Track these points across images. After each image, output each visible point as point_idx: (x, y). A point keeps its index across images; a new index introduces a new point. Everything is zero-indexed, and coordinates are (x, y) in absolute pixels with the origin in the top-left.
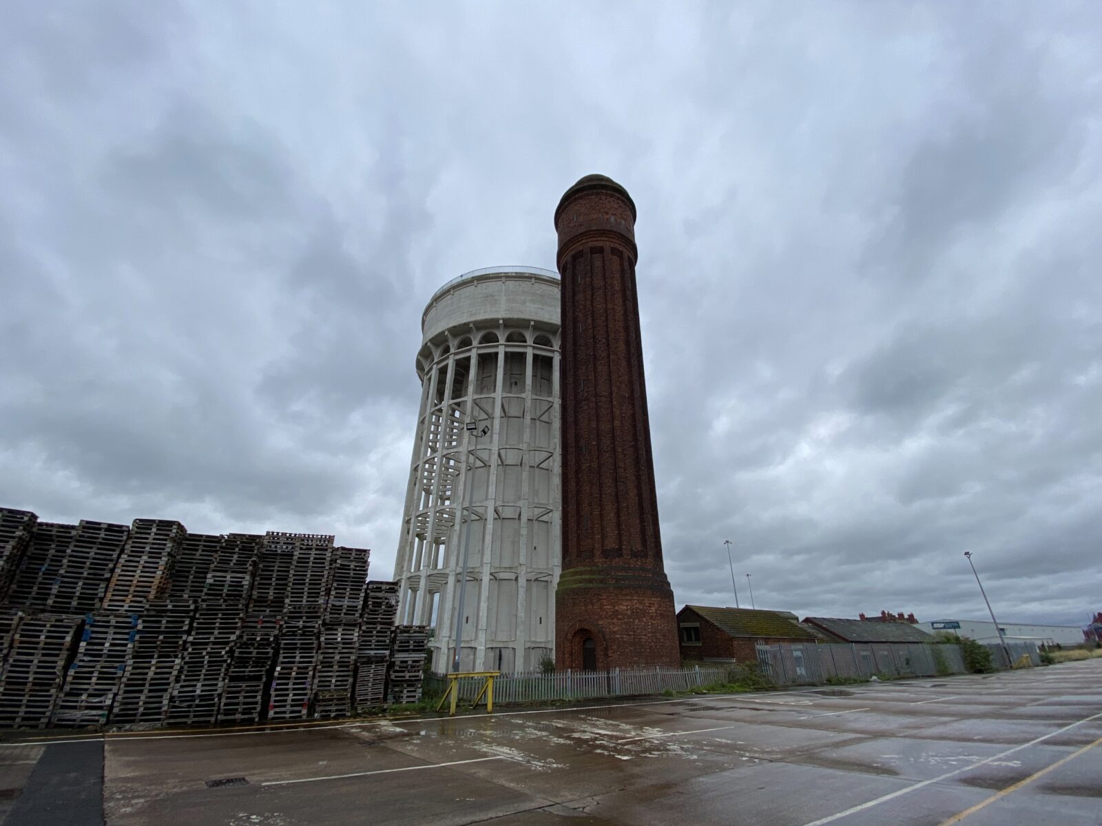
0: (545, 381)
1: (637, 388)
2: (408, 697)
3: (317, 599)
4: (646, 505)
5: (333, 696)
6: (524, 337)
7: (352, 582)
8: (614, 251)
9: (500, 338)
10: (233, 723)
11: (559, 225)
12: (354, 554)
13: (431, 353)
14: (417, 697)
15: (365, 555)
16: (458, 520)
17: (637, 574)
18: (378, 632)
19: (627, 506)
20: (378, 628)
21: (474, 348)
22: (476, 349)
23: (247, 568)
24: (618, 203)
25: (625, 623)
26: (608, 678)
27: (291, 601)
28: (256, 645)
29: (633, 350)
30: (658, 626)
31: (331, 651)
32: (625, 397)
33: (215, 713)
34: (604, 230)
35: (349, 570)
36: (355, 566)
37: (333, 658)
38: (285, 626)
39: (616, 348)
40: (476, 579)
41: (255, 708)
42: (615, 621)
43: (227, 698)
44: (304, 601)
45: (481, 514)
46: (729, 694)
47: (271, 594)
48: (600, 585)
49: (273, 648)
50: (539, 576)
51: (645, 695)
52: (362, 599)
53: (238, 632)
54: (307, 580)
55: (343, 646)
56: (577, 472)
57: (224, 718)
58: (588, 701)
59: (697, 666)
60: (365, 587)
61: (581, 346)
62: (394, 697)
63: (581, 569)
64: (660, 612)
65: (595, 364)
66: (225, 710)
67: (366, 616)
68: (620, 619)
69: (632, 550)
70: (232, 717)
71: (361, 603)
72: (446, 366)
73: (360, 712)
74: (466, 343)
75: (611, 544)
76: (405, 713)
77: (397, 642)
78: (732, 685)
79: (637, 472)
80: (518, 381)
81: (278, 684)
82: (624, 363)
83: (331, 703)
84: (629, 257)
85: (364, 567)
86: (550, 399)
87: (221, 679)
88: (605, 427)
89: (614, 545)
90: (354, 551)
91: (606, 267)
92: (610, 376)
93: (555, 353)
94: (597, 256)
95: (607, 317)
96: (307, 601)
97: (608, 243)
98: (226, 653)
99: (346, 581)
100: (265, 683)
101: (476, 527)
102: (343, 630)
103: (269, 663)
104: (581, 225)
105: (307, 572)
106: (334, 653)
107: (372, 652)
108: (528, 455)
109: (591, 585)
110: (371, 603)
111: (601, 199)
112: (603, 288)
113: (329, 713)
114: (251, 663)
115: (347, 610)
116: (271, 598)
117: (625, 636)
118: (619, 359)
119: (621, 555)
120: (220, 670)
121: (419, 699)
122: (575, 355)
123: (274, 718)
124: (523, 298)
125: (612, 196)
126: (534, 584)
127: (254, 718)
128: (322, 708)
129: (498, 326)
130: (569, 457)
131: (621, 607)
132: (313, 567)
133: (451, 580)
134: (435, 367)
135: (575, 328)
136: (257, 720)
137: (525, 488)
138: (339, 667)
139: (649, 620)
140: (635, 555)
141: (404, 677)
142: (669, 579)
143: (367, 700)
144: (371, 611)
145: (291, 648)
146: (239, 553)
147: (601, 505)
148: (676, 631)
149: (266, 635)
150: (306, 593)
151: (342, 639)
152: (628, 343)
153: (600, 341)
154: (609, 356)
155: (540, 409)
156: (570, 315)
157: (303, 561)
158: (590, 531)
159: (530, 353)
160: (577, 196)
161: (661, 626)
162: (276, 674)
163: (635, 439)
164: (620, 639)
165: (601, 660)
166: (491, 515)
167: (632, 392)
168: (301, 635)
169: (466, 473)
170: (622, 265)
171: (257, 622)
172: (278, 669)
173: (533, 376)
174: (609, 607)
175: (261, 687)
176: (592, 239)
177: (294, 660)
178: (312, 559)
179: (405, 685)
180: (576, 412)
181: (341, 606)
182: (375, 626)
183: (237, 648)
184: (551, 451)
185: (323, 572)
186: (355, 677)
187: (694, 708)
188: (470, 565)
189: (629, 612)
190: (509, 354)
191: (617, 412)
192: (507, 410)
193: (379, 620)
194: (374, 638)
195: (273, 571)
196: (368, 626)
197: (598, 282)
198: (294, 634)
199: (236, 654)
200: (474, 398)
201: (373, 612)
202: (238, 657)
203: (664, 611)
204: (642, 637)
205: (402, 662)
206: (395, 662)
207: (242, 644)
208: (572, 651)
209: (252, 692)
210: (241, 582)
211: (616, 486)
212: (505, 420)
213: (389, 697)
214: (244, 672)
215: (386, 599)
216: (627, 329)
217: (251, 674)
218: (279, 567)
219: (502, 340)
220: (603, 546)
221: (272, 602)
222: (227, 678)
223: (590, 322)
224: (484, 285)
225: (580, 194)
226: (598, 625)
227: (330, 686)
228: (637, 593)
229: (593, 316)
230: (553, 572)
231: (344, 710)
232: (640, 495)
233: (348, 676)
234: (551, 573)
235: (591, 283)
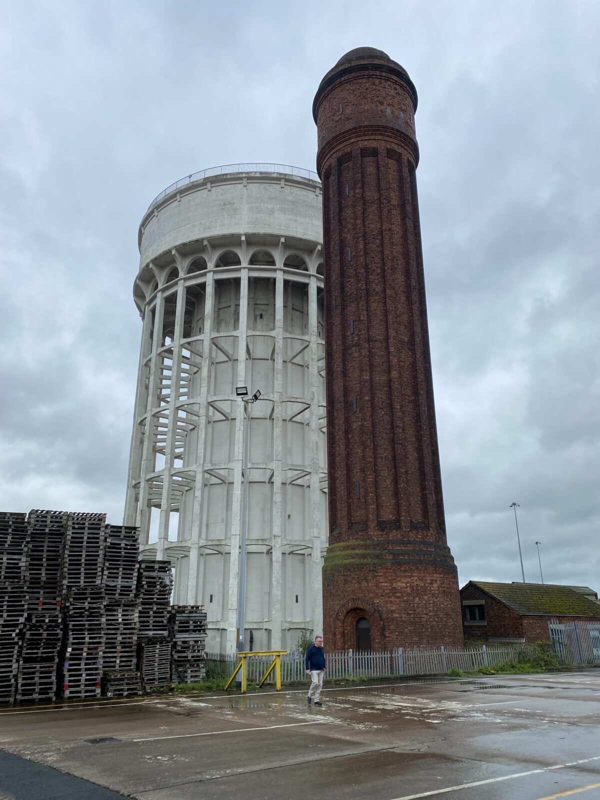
0: (298, 313)
1: (418, 329)
2: (192, 676)
3: (95, 580)
4: (428, 470)
5: (124, 675)
6: (271, 256)
7: (124, 561)
8: (391, 153)
9: (242, 260)
10: (32, 702)
11: (319, 116)
12: (123, 532)
13: (154, 276)
14: (201, 677)
15: (135, 533)
16: (198, 484)
17: (418, 549)
18: (154, 613)
19: (406, 472)
20: (155, 609)
21: (209, 272)
22: (212, 273)
23: (22, 550)
24: (395, 89)
25: (404, 601)
26: (391, 658)
27: (69, 582)
28: (45, 627)
29: (414, 283)
30: (440, 604)
31: (113, 632)
32: (404, 342)
33: (13, 693)
34: (378, 126)
35: (120, 548)
36: (126, 545)
37: (116, 638)
38: (71, 607)
39: (393, 280)
40: (220, 553)
41: (51, 688)
42: (393, 599)
43: (23, 679)
44: (82, 582)
45: (225, 476)
46: (520, 674)
47: (43, 575)
48: (376, 561)
49: (61, 630)
50: (295, 548)
51: (430, 675)
52: (135, 578)
53: (26, 615)
54: (83, 561)
55: (125, 627)
56: (347, 432)
57: (23, 698)
58: (372, 681)
59: (484, 646)
60: (137, 566)
61: (350, 277)
62: (179, 677)
63: (353, 542)
64: (443, 589)
65: (367, 301)
66: (22, 690)
67: (142, 596)
68: (397, 597)
69: (411, 522)
70: (30, 697)
71: (135, 582)
72: (175, 295)
73: (149, 691)
74: (198, 265)
75: (388, 515)
76: (193, 692)
77: (177, 622)
78: (523, 666)
79: (418, 432)
80: (264, 313)
81: (70, 665)
82: (403, 299)
83: (122, 682)
84: (409, 161)
85: (135, 545)
86: (306, 338)
87: (14, 661)
88: (380, 378)
89: (391, 516)
90: (123, 528)
91: (381, 174)
92: (387, 316)
93: (312, 277)
94: (369, 160)
95: (382, 240)
96: (85, 582)
97: (383, 144)
98: (17, 635)
99: (118, 561)
100: (58, 664)
101: (219, 491)
102: (123, 611)
103: (60, 644)
104: (348, 119)
105: (81, 552)
106: (116, 634)
107: (151, 633)
108: (280, 407)
109: (365, 561)
110: (145, 583)
111: (374, 84)
112: (377, 202)
113: (121, 692)
114: (42, 644)
115: (121, 591)
116: (44, 579)
117: (404, 615)
118: (397, 294)
119: (399, 528)
120: (12, 652)
121: (203, 679)
122: (343, 287)
123: (70, 698)
124: (270, 206)
125: (388, 79)
126: (289, 558)
127: (51, 698)
128: (114, 688)
129: (239, 244)
130: (335, 414)
131: (400, 584)
132: (87, 547)
133: (194, 554)
134: (159, 295)
135: (342, 252)
136: (54, 699)
137: (278, 447)
138: (123, 647)
139: (431, 599)
140: (414, 526)
141: (187, 657)
142: (452, 553)
143: (154, 679)
144: (146, 591)
145: (79, 629)
146: (13, 534)
147: (375, 471)
148: (459, 610)
149: (54, 617)
150: (83, 574)
151: (123, 620)
152: (407, 274)
153: (374, 271)
154: (385, 291)
155: (292, 349)
156: (335, 237)
157: (77, 541)
158: (363, 500)
159: (280, 277)
160: (343, 79)
161: (443, 604)
162: (68, 655)
163: (416, 394)
164: (399, 619)
165: (377, 641)
166: (237, 479)
167: (413, 335)
168: (88, 617)
169: (206, 428)
170: (400, 171)
171: (37, 604)
172: (69, 650)
173: (284, 307)
174: (386, 584)
175: (55, 667)
176: (363, 138)
177: (84, 641)
178: (85, 538)
179: (188, 666)
180: (344, 360)
181: (115, 586)
182: (151, 607)
183: (28, 630)
184: (309, 403)
185: (98, 552)
186: (139, 657)
187: (483, 687)
188: (212, 536)
189: (409, 590)
190: (252, 280)
191: (395, 361)
192: (251, 352)
193: (155, 600)
194: (152, 618)
195: (42, 551)
196: (144, 606)
197: (371, 194)
198: (81, 615)
199: (28, 636)
200: (213, 336)
201: (149, 593)
202: (29, 639)
203: (448, 588)
204: (423, 616)
205: (184, 642)
206: (177, 642)
207: (31, 627)
208: (344, 632)
209: (46, 674)
210: (18, 564)
211: (394, 449)
212: (250, 362)
213: (173, 677)
214: (37, 653)
215: (160, 578)
216: (406, 255)
217: (44, 655)
218: (48, 547)
219: (245, 263)
220: (378, 516)
221: (45, 583)
222: (21, 659)
223: (361, 247)
224: (219, 189)
225: (347, 77)
226: (373, 604)
227: (115, 667)
228: (417, 569)
229: (365, 239)
230: (313, 544)
231: (135, 689)
232: (421, 459)
233: (132, 656)
234: (310, 545)
235: (363, 195)
